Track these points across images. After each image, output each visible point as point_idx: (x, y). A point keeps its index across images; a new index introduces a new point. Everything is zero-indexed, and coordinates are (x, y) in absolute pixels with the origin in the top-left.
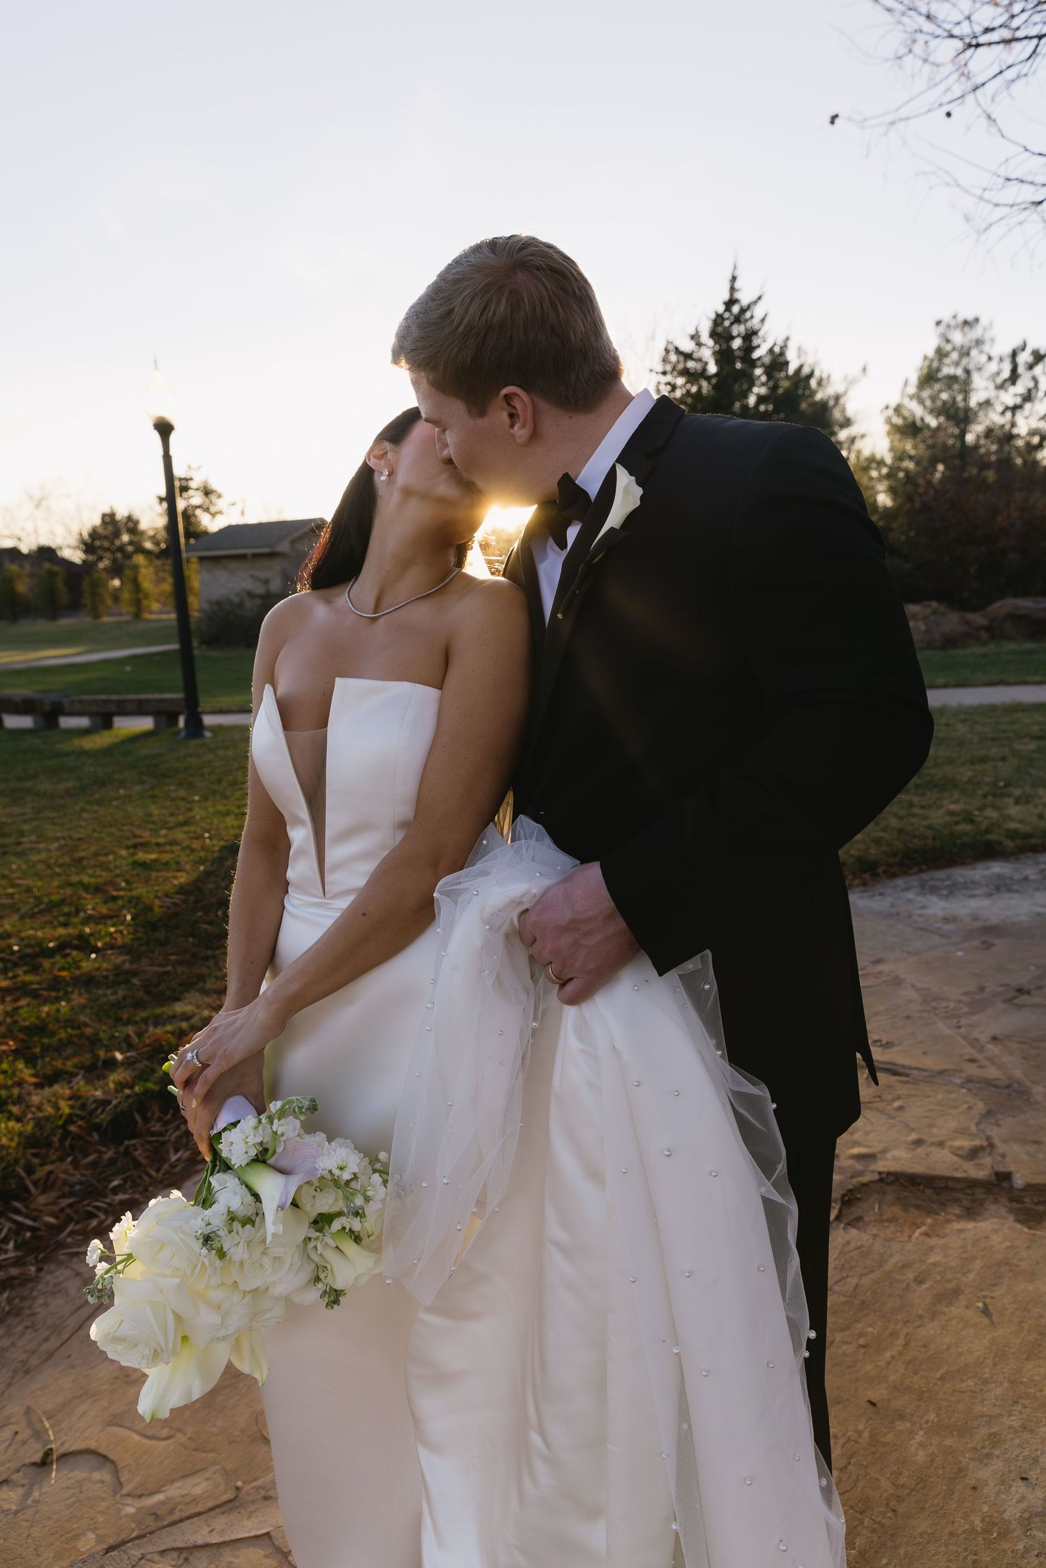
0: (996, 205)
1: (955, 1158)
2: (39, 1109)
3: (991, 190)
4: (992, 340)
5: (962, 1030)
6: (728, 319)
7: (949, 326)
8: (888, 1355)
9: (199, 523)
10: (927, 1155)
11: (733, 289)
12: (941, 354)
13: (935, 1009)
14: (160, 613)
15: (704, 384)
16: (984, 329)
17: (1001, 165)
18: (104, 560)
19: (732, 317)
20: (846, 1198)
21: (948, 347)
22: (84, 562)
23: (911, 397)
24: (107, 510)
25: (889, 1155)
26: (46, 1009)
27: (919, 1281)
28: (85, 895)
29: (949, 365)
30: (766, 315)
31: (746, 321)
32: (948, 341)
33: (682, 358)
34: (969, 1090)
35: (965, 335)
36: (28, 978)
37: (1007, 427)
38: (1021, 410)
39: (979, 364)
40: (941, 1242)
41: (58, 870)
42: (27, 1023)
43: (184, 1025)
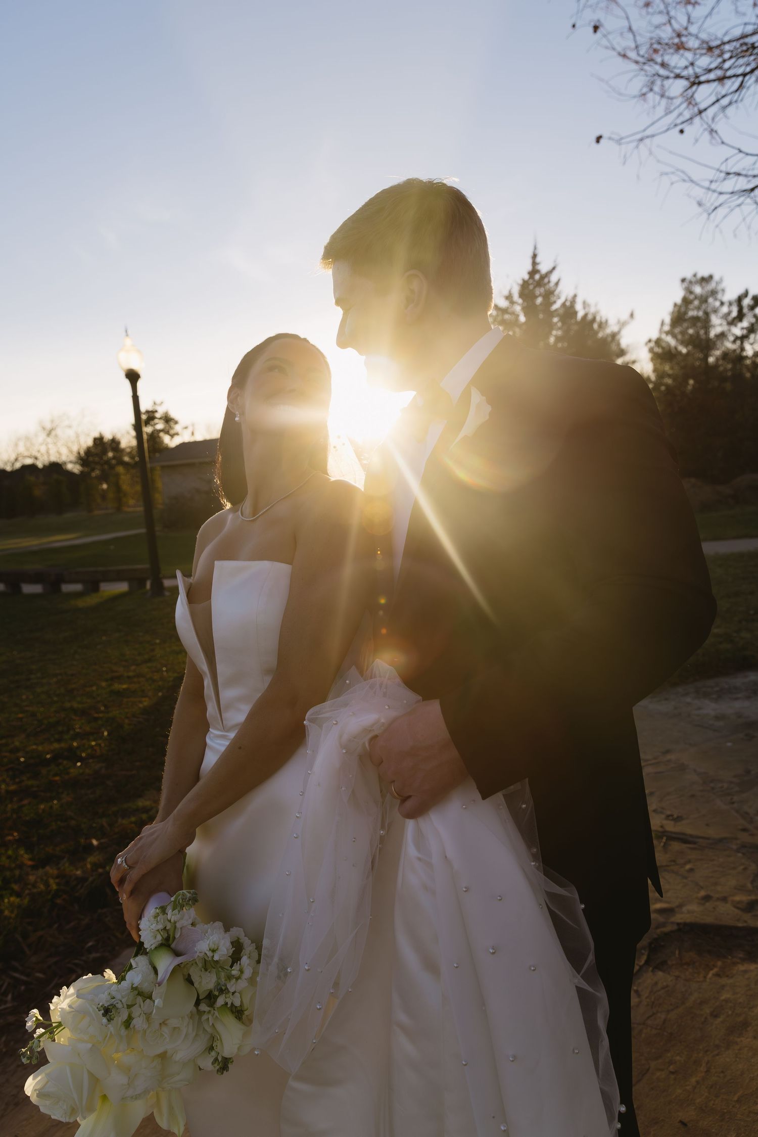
0: (721, 193)
1: (736, 911)
2: (34, 885)
3: (716, 181)
4: (723, 290)
5: (735, 805)
6: (532, 284)
7: (691, 282)
8: (693, 1080)
9: (162, 442)
10: (714, 908)
11: (534, 264)
12: (686, 301)
13: (713, 788)
14: (134, 506)
15: (517, 330)
16: (717, 283)
17: (722, 163)
18: (96, 470)
19: (535, 283)
20: (653, 946)
21: (692, 297)
22: (82, 472)
23: (667, 333)
24: (97, 435)
25: (684, 909)
26: (42, 806)
27: (715, 1016)
28: (74, 717)
29: (693, 310)
30: (559, 280)
31: (545, 284)
32: (691, 292)
33: (500, 313)
34: (744, 854)
35: (703, 288)
36: (30, 783)
37: (738, 351)
38: (747, 339)
39: (714, 307)
40: (730, 981)
41: (55, 699)
42: (27, 818)
43: (144, 816)
